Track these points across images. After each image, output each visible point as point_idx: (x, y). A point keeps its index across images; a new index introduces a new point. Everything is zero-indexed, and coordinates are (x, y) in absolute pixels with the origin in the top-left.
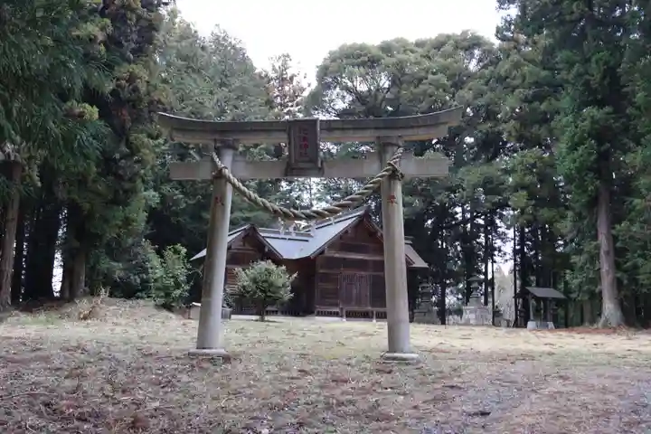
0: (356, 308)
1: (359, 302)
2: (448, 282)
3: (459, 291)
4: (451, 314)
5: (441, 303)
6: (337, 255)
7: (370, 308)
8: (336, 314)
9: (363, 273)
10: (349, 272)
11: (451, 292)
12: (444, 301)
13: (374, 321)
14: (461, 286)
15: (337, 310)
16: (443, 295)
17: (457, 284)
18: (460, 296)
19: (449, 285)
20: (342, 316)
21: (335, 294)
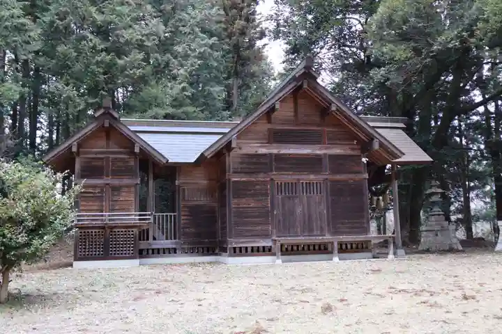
0: (302, 240)
1: (309, 230)
2: (472, 184)
3: (486, 194)
4: (478, 220)
5: (466, 209)
6: (263, 151)
7: (328, 238)
8: (266, 251)
9: (312, 177)
10: (288, 177)
11: (477, 195)
12: (469, 207)
13: (336, 259)
14: (488, 188)
15: (266, 243)
16: (467, 200)
17: (484, 186)
18: (488, 200)
19: (472, 189)
20: (274, 254)
21: (265, 215)
